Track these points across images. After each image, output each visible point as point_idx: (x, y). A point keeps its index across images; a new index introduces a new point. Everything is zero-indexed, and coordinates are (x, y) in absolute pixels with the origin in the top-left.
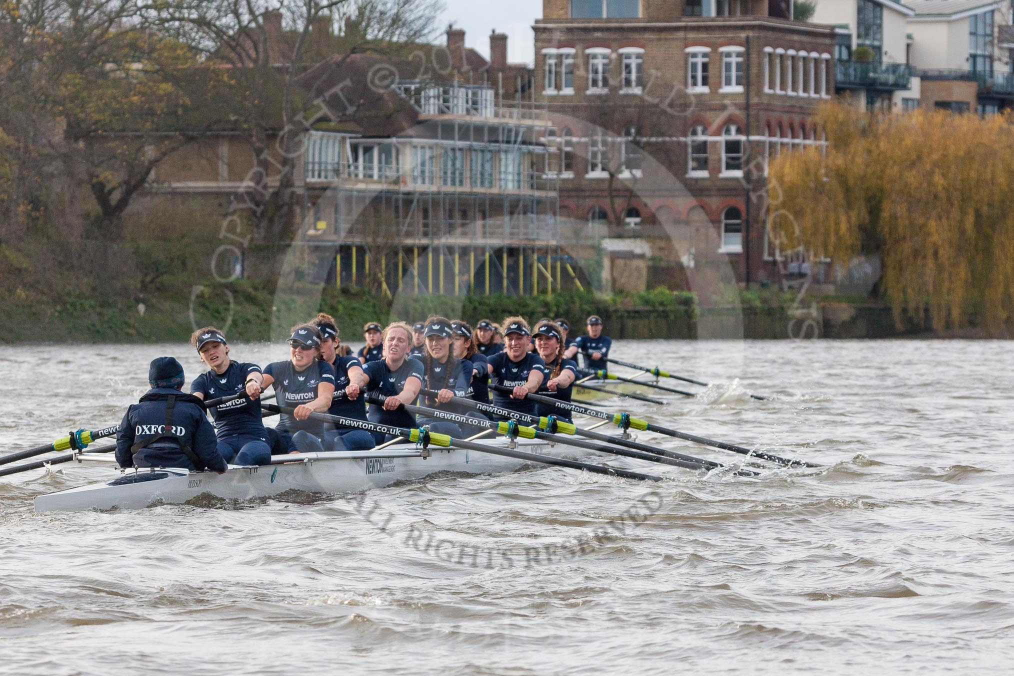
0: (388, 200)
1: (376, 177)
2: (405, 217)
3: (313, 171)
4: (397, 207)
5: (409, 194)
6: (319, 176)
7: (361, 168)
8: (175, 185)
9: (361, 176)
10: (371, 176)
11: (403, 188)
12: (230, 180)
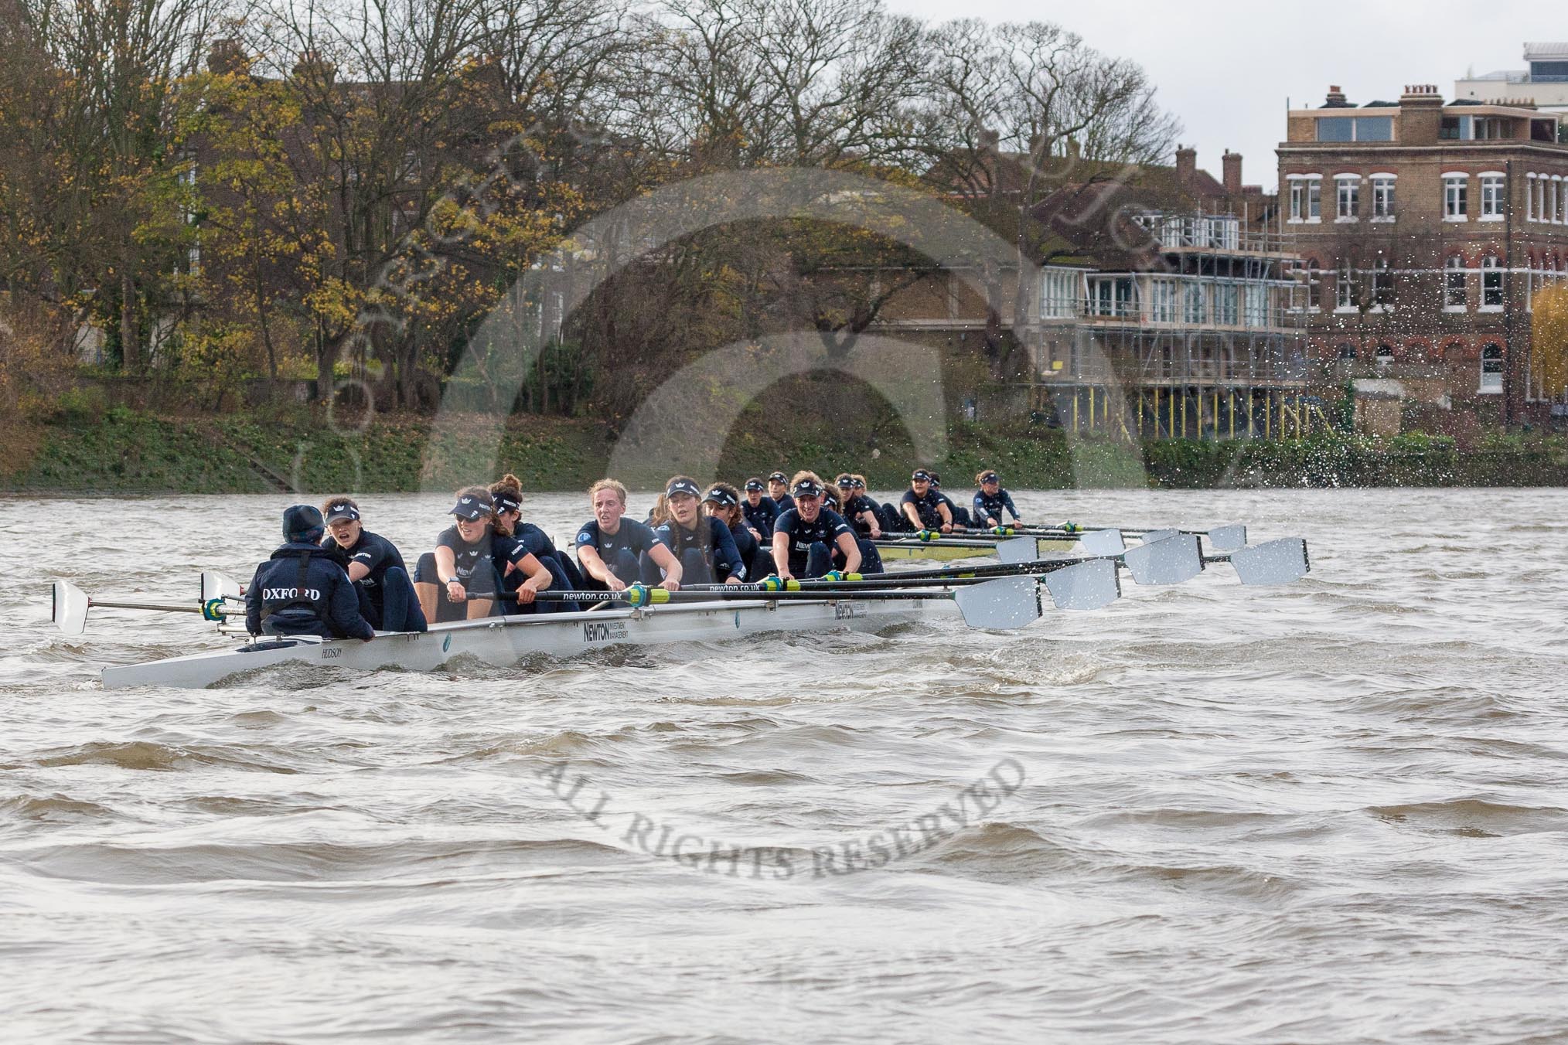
0: (1128, 338)
1: (1113, 314)
2: (1146, 357)
3: (1048, 308)
4: (1137, 346)
5: (1149, 331)
6: (1055, 313)
7: (1098, 304)
8: (902, 323)
9: (1098, 313)
10: (1109, 313)
11: (1143, 326)
12: (960, 317)
